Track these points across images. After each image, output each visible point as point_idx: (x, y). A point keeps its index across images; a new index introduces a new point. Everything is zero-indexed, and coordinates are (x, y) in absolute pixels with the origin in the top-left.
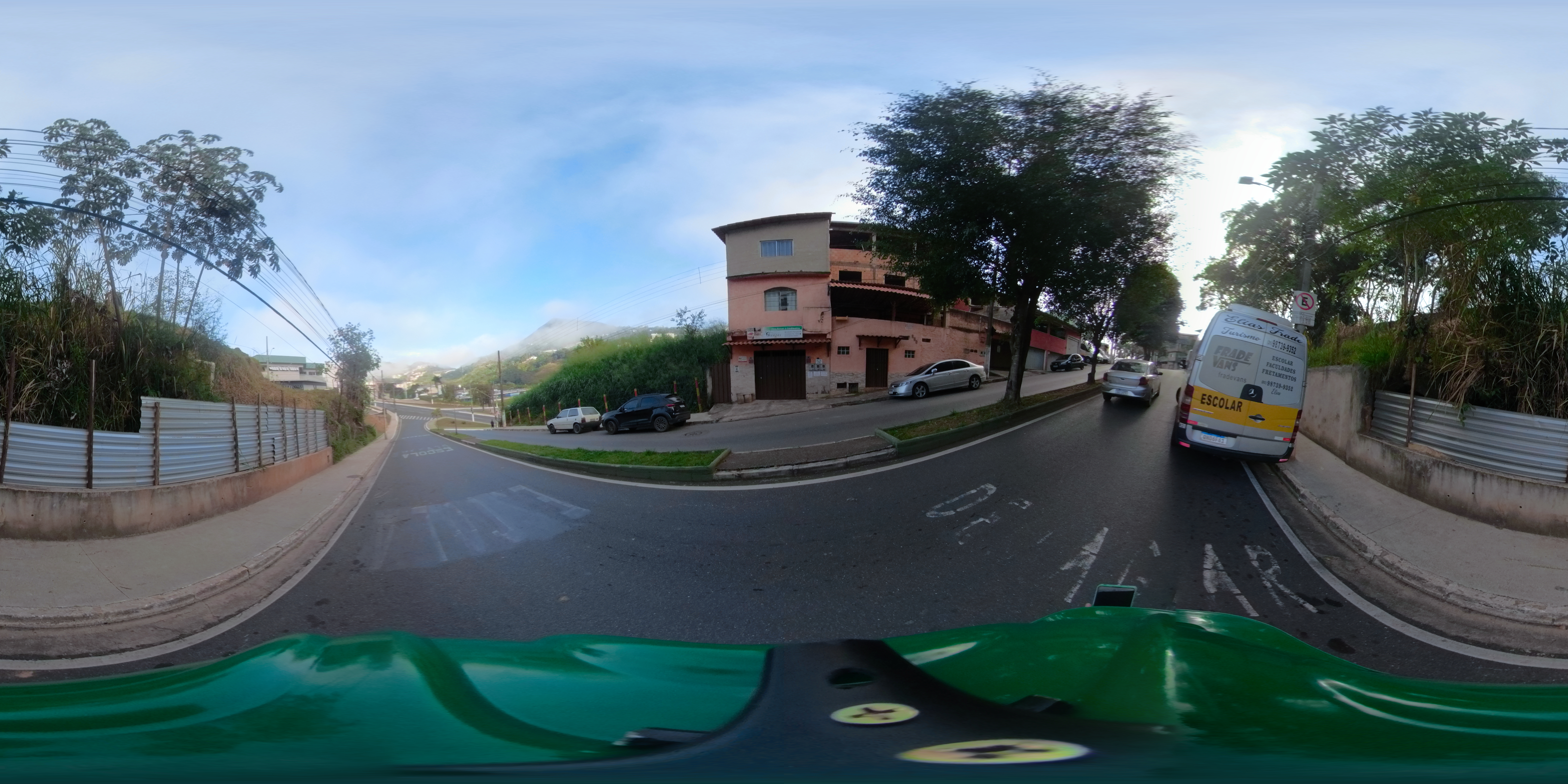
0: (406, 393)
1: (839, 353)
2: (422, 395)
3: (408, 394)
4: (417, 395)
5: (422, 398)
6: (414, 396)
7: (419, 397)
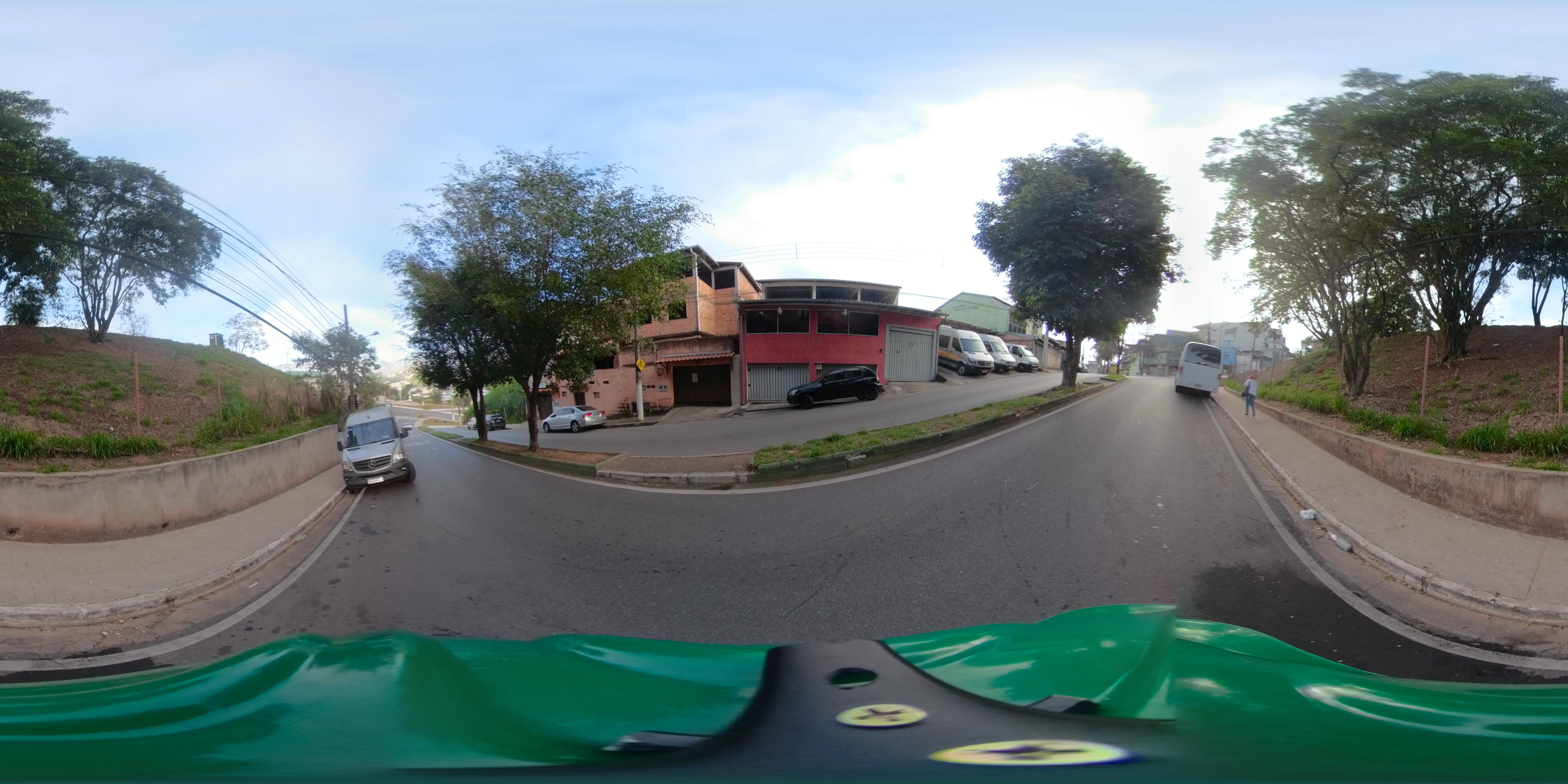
0: (400, 395)
1: (563, 396)
2: (414, 395)
3: (403, 395)
4: (410, 397)
5: (414, 399)
6: (407, 398)
7: (413, 398)
